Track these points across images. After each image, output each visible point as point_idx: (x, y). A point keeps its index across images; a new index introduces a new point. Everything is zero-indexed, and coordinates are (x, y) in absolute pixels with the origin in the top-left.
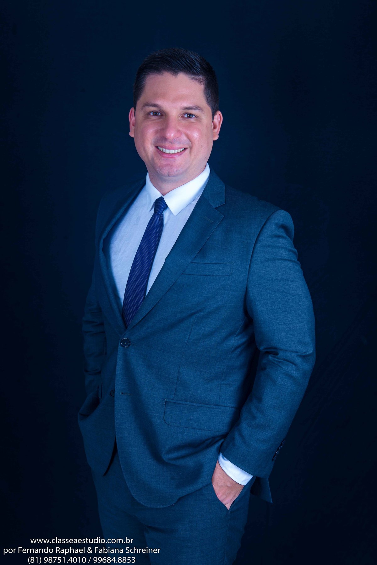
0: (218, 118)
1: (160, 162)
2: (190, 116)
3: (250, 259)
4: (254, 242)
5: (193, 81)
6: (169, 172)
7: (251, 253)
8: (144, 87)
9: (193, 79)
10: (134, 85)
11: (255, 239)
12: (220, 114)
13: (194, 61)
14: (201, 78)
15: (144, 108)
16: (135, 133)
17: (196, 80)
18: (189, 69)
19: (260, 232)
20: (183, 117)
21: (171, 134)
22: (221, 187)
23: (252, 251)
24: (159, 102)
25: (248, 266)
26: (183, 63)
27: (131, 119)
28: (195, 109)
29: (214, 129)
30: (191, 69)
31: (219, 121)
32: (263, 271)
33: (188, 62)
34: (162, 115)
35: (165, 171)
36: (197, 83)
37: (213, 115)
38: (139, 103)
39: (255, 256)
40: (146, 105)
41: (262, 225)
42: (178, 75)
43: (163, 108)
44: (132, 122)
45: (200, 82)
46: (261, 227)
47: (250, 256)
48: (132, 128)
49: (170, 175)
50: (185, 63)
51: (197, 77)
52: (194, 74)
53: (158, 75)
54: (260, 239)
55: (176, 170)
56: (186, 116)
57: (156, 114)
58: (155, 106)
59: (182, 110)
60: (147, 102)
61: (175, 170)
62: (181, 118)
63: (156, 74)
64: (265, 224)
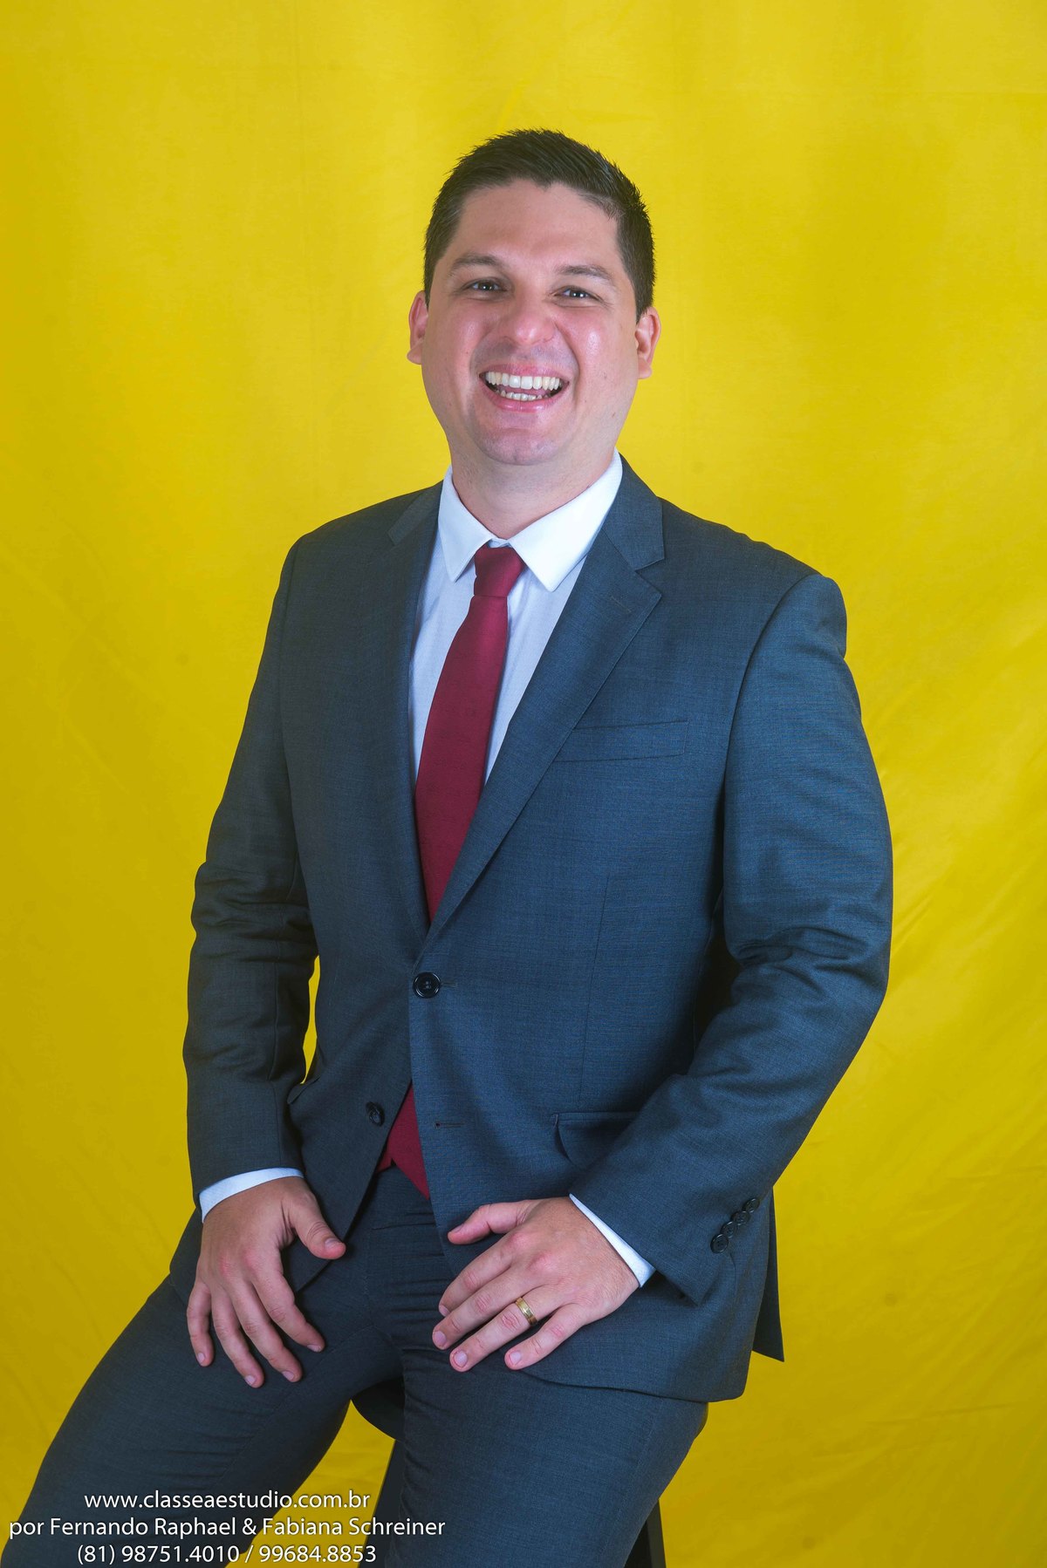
0: (650, 327)
1: (492, 420)
2: (578, 294)
3: (733, 708)
4: (745, 663)
5: (593, 206)
6: (518, 450)
7: (738, 693)
9: (590, 200)
11: (748, 655)
12: (653, 318)
15: (456, 271)
17: (599, 204)
19: (761, 637)
20: (559, 296)
21: (528, 332)
23: (738, 689)
24: (498, 252)
25: (728, 729)
28: (594, 274)
31: (652, 335)
32: (768, 745)
34: (503, 290)
36: (602, 213)
39: (746, 700)
40: (463, 261)
41: (765, 618)
43: (507, 265)
44: (416, 330)
46: (764, 624)
47: (734, 702)
48: (415, 343)
49: (519, 461)
54: (760, 654)
55: (536, 443)
56: (567, 294)
57: (488, 288)
58: (487, 260)
61: (534, 444)
62: (556, 298)
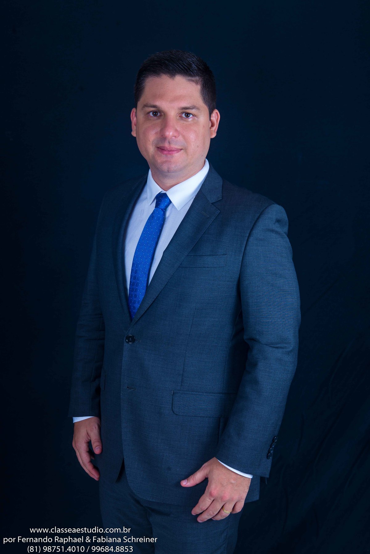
0: (216, 116)
1: (161, 158)
2: (188, 115)
3: (243, 250)
4: (248, 235)
5: (190, 82)
6: (168, 168)
7: (245, 245)
8: (144, 88)
9: (189, 80)
10: (135, 86)
11: (249, 232)
12: (217, 113)
13: (191, 63)
14: (198, 79)
15: (144, 109)
16: (137, 133)
17: (193, 81)
18: (186, 71)
19: (254, 225)
20: (181, 117)
21: (170, 133)
22: (218, 181)
23: (245, 244)
24: (158, 103)
25: (241, 258)
26: (180, 65)
27: (133, 119)
28: (192, 109)
29: (212, 128)
30: (188, 72)
31: (217, 119)
32: (255, 264)
33: (184, 65)
35: (165, 167)
36: (194, 84)
37: (211, 113)
38: (140, 104)
39: (248, 248)
40: (146, 106)
41: (255, 219)
42: (176, 77)
43: (162, 108)
44: (133, 122)
45: (197, 83)
46: (255, 221)
47: (243, 249)
48: (134, 127)
49: (170, 171)
50: (182, 66)
51: (193, 79)
52: (190, 75)
53: (157, 77)
54: (253, 232)
56: (184, 115)
57: (156, 114)
58: (154, 106)
59: (180, 110)
60: (147, 104)
61: (174, 166)
62: (179, 118)
63: (154, 77)
64: (258, 218)
